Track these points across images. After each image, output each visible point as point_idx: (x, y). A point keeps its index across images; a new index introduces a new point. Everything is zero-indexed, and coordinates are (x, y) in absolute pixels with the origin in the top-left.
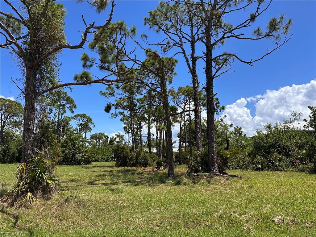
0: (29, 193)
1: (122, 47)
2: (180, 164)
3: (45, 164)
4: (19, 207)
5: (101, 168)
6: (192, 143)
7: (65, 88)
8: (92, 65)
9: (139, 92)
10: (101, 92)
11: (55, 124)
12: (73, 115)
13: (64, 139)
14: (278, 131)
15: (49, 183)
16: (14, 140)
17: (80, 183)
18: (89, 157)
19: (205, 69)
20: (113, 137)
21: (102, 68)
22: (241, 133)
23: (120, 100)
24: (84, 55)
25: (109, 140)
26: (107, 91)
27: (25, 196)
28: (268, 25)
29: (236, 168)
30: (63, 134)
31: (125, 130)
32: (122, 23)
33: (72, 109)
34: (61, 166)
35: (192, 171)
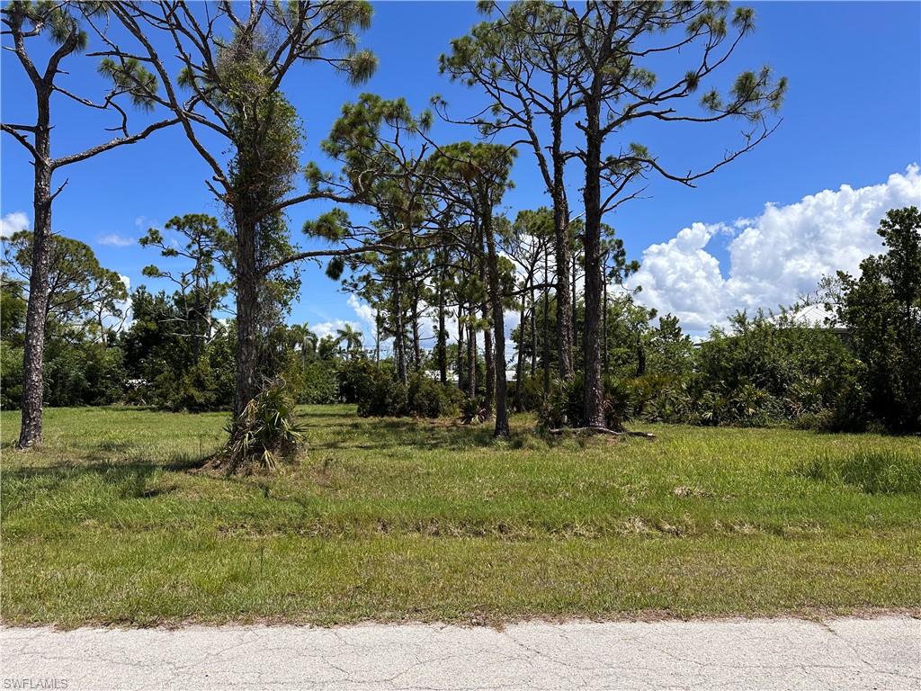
0: (266, 452)
2: (519, 411)
3: (285, 403)
5: (324, 418)
6: (551, 358)
14: (764, 332)
15: (292, 436)
19: (583, 192)
20: (330, 337)
22: (678, 333)
25: (318, 344)
28: (733, 88)
29: (654, 421)
32: (400, 106)
35: (547, 423)
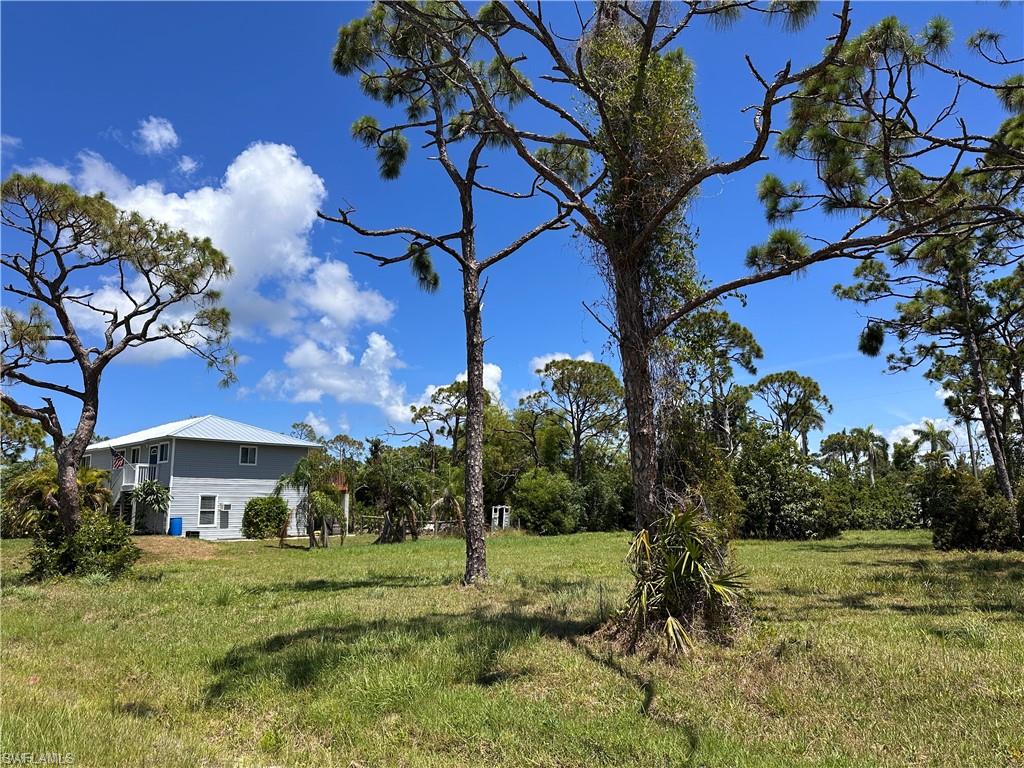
0: (670, 619)
1: (902, 110)
3: (700, 536)
4: (650, 659)
5: (880, 552)
7: (723, 300)
8: (796, 206)
9: (990, 257)
10: (838, 287)
11: (706, 413)
12: (755, 380)
13: (738, 456)
15: (718, 594)
16: (607, 466)
17: (811, 599)
18: (830, 514)
20: (905, 441)
21: (834, 204)
23: (913, 303)
24: (767, 183)
25: (891, 451)
26: (860, 280)
27: (662, 627)
30: (734, 443)
31: (951, 410)
32: (888, 28)
33: (749, 362)
34: (742, 542)
